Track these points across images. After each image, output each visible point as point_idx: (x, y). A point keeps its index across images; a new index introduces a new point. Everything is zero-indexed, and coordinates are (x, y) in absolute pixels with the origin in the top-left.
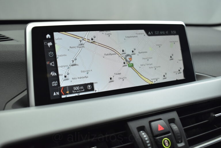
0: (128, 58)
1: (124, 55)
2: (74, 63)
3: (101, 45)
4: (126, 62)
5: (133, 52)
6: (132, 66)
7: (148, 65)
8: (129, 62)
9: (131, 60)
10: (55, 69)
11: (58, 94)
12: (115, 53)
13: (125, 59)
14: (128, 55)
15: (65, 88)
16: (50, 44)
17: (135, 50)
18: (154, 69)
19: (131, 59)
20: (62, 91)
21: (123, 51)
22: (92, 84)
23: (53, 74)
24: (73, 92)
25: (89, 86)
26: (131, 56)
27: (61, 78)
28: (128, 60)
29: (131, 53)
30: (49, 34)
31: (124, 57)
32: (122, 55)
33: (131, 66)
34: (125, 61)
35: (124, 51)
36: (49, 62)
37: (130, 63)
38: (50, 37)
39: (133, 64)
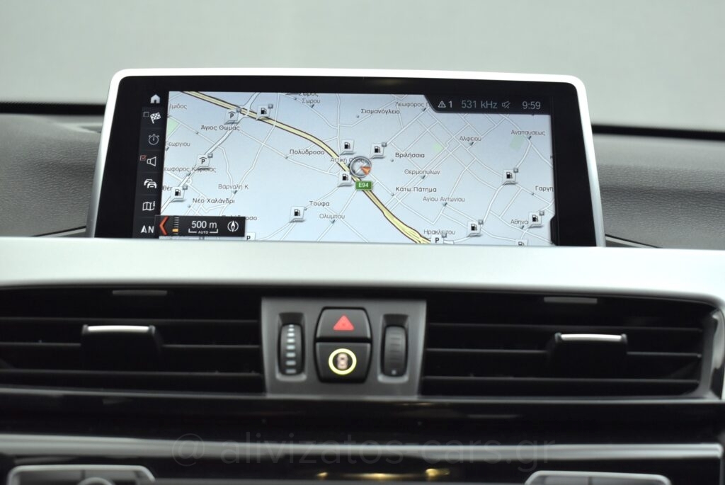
0: (357, 167)
1: (348, 158)
2: (205, 164)
3: (284, 127)
4: (350, 177)
5: (377, 151)
7: (421, 190)
8: (360, 177)
9: (366, 173)
10: (158, 175)
11: (152, 232)
12: (322, 150)
13: (349, 167)
14: (360, 159)
15: (171, 219)
16: (155, 117)
17: (385, 146)
18: (440, 203)
19: (367, 170)
20: (164, 226)
21: (346, 147)
22: (241, 221)
23: (149, 184)
24: (189, 232)
25: (233, 224)
26: (368, 162)
27: (166, 196)
28: (358, 171)
29: (369, 153)
30: (158, 95)
31: (348, 162)
32: (343, 157)
33: (366, 188)
34: (347, 173)
35: (351, 146)
36: (145, 156)
37: (363, 180)
38: (158, 102)
39: (370, 183)
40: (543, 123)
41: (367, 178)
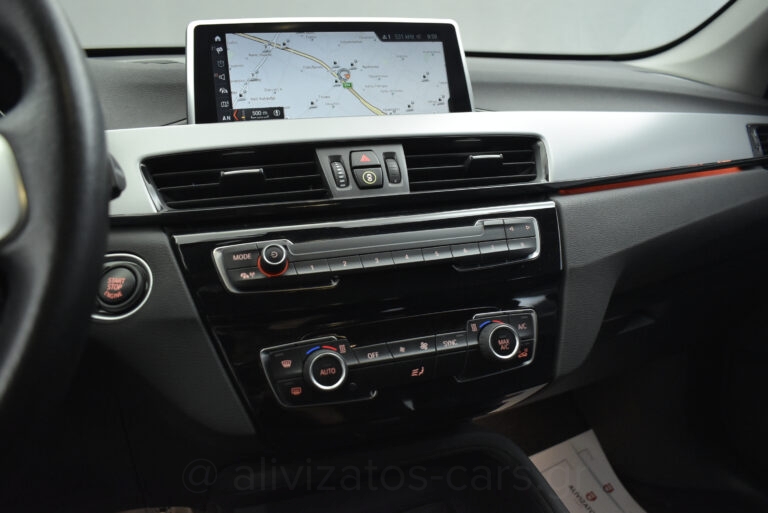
0: (343, 74)
1: (337, 70)
2: (255, 77)
3: (297, 53)
4: (339, 81)
5: (352, 65)
6: (350, 86)
7: (379, 86)
8: (345, 80)
9: (348, 78)
10: (227, 84)
11: (230, 118)
13: (338, 75)
14: (343, 70)
15: (239, 112)
16: (220, 50)
17: (356, 62)
18: (390, 93)
20: (236, 115)
21: (335, 63)
22: (281, 109)
23: (223, 91)
24: (252, 118)
25: (277, 112)
26: (349, 72)
27: (234, 97)
28: (344, 77)
29: (348, 67)
30: (219, 36)
31: (337, 72)
32: (334, 70)
34: (338, 78)
35: (338, 63)
36: (217, 74)
37: (347, 82)
38: (220, 40)
39: (351, 84)
40: (438, 46)
41: (349, 81)
